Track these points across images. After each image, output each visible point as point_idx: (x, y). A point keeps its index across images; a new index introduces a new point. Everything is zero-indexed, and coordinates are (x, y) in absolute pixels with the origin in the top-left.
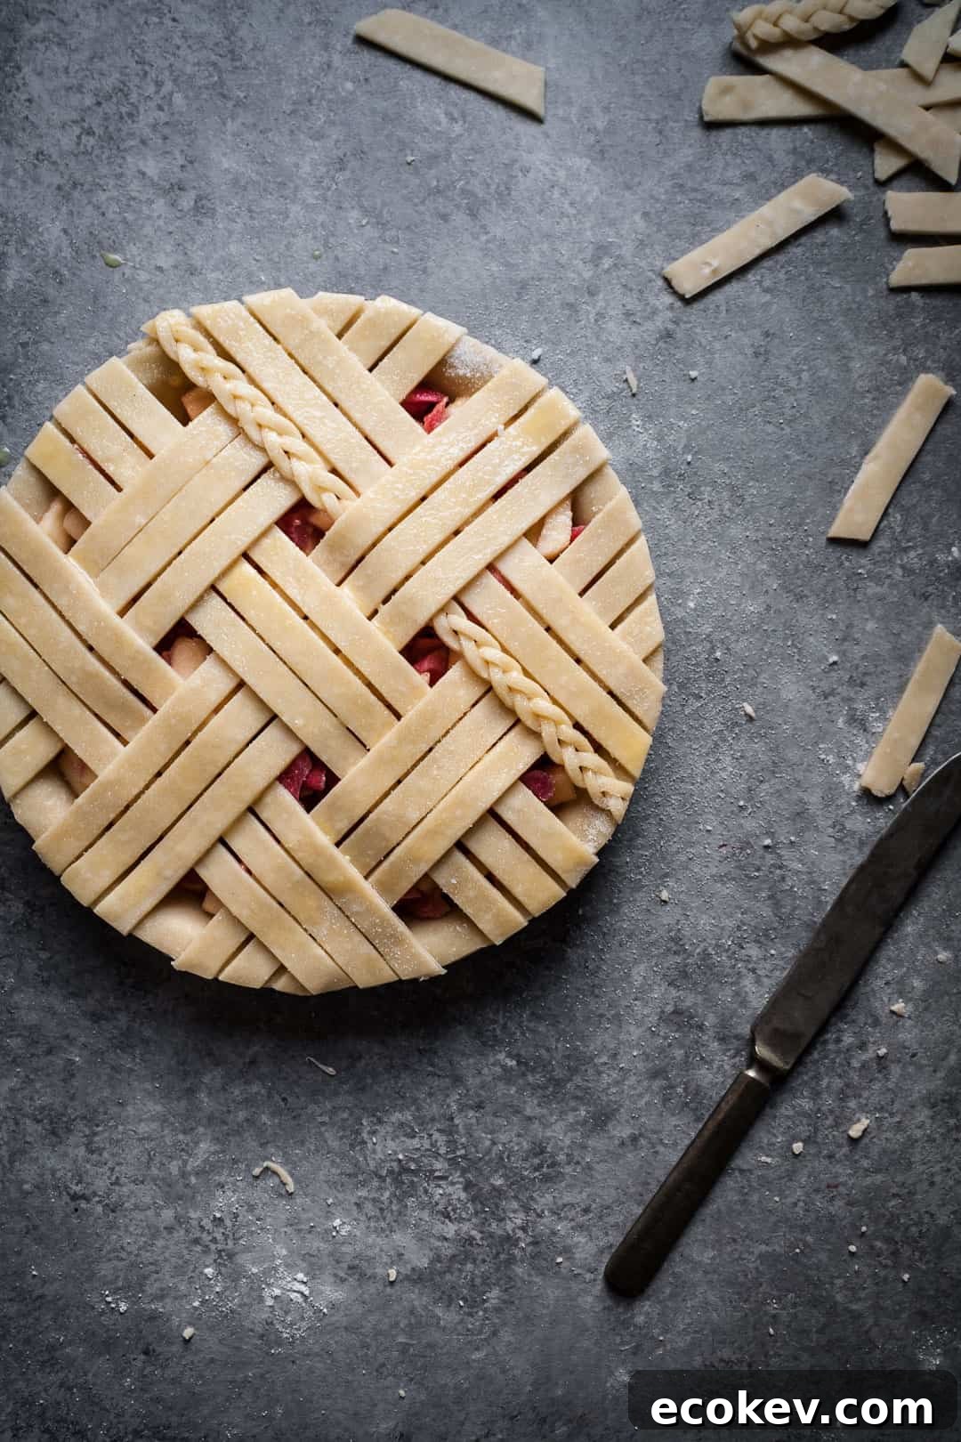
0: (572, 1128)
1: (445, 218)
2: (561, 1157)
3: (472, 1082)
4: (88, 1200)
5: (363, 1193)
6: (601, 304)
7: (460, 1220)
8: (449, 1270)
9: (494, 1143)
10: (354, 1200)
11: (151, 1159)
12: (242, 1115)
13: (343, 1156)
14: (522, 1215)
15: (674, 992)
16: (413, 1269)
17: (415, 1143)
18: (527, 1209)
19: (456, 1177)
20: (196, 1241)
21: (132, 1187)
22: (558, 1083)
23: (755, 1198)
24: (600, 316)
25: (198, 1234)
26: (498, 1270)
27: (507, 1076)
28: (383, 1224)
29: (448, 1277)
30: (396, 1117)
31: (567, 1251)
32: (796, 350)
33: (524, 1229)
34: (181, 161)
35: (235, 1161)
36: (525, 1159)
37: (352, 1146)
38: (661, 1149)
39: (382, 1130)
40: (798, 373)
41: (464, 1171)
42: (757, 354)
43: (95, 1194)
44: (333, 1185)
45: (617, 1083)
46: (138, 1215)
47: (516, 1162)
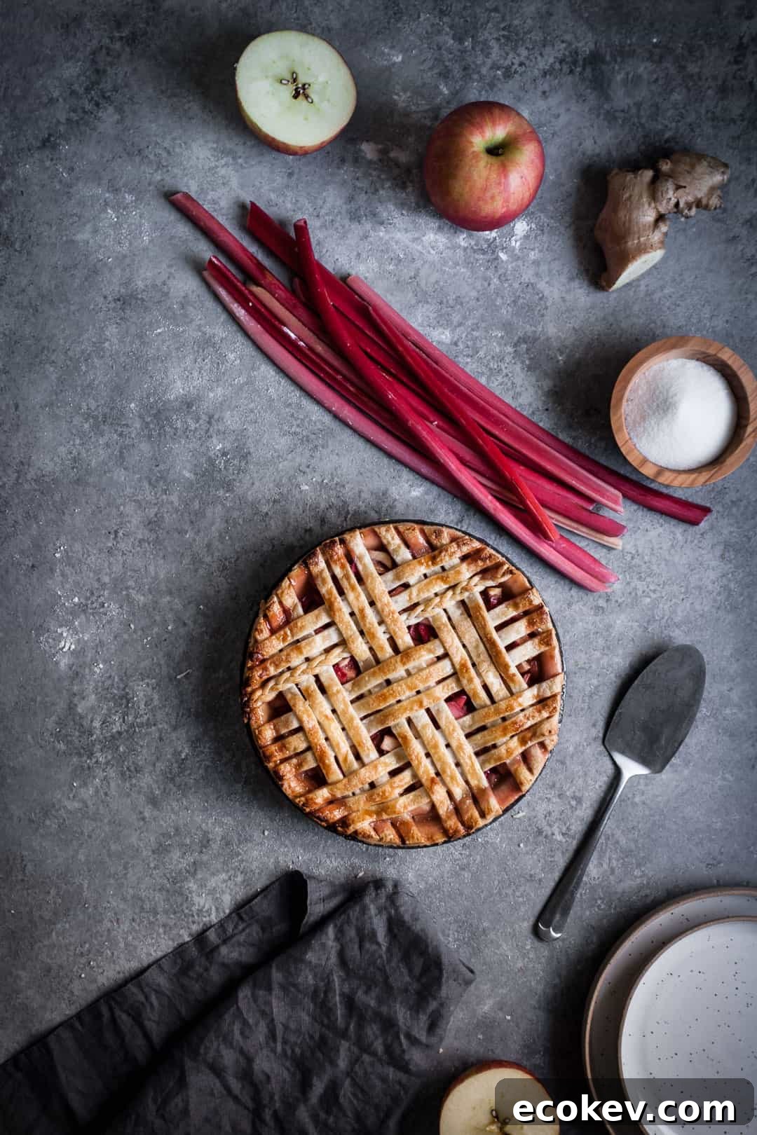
0: (149, 787)
1: (594, 725)
2: (134, 781)
3: (174, 735)
4: (114, 539)
5: (116, 679)
6: (554, 800)
7: (102, 729)
8: (75, 724)
9: (142, 747)
10: (113, 674)
11: (135, 571)
12: (158, 618)
13: (136, 670)
14: (104, 761)
15: (219, 839)
16: (76, 705)
17: (142, 706)
18: (107, 763)
19: (125, 727)
20: (92, 594)
21: (121, 562)
22: (172, 779)
23: (112, 881)
24: (549, 800)
25: (96, 594)
26: (76, 748)
27: (177, 753)
28: (100, 690)
29: (72, 723)
30: (156, 697)
31: (85, 784)
32: (532, 895)
33: (97, 762)
34: (620, 601)
35: (134, 614)
36: (133, 763)
37: (141, 674)
38: (138, 832)
39: (149, 690)
40: (522, 896)
41: (127, 731)
42: (531, 876)
43: (118, 542)
44: (121, 663)
45: (172, 809)
46: (106, 565)
47: (131, 758)
